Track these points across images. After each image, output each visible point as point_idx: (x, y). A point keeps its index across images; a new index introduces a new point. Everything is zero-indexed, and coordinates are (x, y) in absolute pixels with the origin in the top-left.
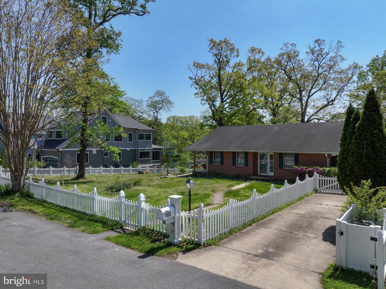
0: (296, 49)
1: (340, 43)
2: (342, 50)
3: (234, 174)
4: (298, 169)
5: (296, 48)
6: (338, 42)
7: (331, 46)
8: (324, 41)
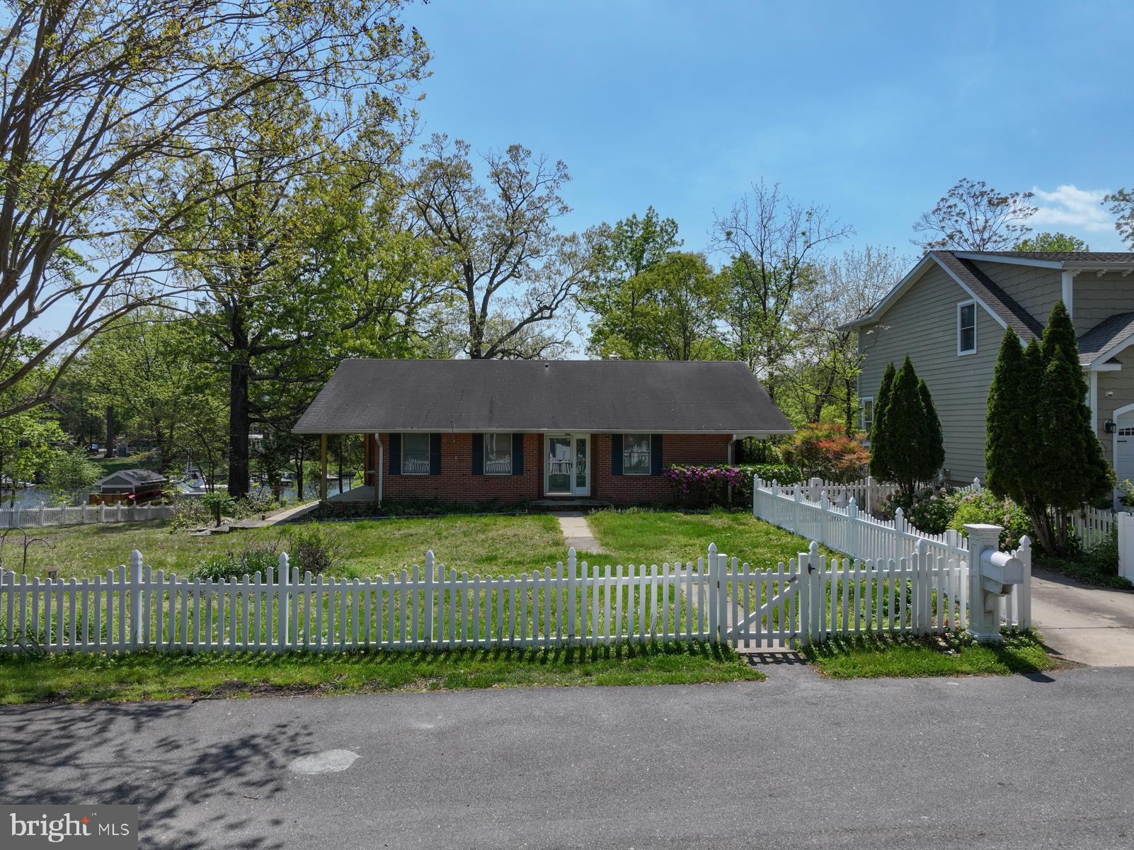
0: (466, 158)
1: (562, 167)
2: (564, 185)
3: (477, 501)
4: (684, 473)
5: (466, 154)
6: (559, 163)
7: (542, 169)
8: (529, 153)
